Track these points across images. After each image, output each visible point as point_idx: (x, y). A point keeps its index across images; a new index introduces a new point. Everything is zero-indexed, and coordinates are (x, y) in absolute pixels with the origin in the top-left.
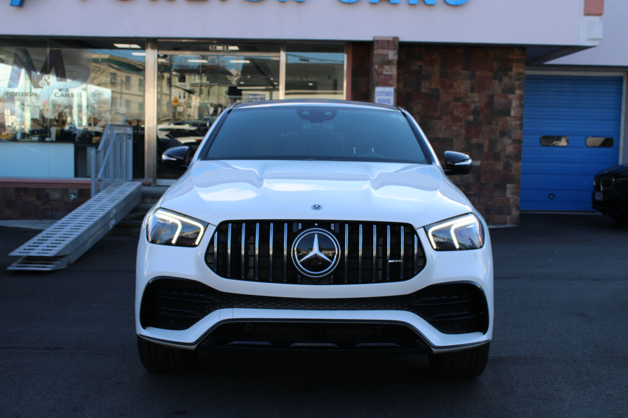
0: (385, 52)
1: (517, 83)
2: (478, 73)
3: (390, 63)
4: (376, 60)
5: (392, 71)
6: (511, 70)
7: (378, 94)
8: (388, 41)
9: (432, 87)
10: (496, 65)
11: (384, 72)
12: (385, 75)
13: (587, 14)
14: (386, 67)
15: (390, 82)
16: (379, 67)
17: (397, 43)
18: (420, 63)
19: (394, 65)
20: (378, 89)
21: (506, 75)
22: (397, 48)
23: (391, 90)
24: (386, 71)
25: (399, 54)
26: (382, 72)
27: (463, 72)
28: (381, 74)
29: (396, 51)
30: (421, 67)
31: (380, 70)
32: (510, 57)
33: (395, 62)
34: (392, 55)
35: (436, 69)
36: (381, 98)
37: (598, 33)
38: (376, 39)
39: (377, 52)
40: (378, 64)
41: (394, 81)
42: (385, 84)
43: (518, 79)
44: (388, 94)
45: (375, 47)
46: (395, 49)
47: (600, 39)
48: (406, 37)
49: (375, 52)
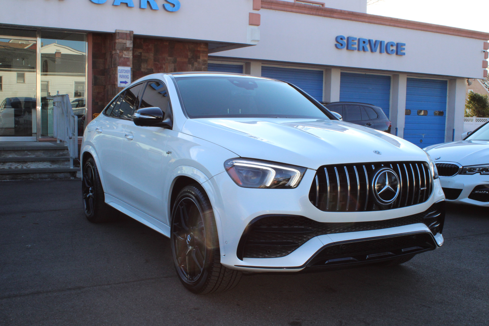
0: (124, 41)
1: (203, 67)
2: (178, 59)
3: (127, 49)
4: (118, 46)
5: (129, 55)
6: (199, 58)
7: (119, 71)
8: (126, 33)
9: (149, 68)
10: (190, 54)
11: (124, 56)
12: (125, 58)
13: (251, 24)
14: (125, 52)
15: (128, 63)
16: (120, 52)
17: (132, 35)
18: (140, 51)
19: (130, 51)
20: (120, 68)
21: (196, 61)
22: (132, 39)
23: (129, 69)
24: (125, 55)
25: (134, 43)
26: (122, 55)
27: (169, 58)
28: (121, 57)
29: (132, 41)
30: (141, 53)
31: (121, 54)
32: (199, 49)
33: (131, 49)
34: (129, 44)
35: (151, 55)
36: (121, 74)
37: (257, 36)
38: (117, 31)
39: (118, 41)
40: (119, 50)
41: (130, 63)
42: (125, 64)
43: (204, 65)
44: (126, 71)
45: (117, 37)
46: (131, 40)
47: (258, 41)
48: (138, 31)
49: (117, 41)
